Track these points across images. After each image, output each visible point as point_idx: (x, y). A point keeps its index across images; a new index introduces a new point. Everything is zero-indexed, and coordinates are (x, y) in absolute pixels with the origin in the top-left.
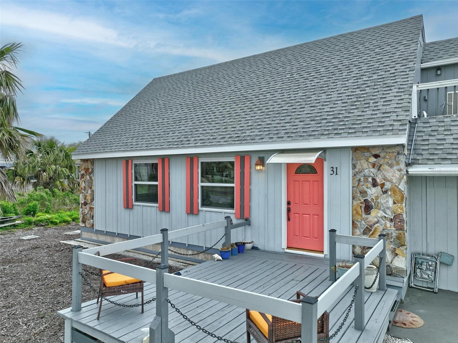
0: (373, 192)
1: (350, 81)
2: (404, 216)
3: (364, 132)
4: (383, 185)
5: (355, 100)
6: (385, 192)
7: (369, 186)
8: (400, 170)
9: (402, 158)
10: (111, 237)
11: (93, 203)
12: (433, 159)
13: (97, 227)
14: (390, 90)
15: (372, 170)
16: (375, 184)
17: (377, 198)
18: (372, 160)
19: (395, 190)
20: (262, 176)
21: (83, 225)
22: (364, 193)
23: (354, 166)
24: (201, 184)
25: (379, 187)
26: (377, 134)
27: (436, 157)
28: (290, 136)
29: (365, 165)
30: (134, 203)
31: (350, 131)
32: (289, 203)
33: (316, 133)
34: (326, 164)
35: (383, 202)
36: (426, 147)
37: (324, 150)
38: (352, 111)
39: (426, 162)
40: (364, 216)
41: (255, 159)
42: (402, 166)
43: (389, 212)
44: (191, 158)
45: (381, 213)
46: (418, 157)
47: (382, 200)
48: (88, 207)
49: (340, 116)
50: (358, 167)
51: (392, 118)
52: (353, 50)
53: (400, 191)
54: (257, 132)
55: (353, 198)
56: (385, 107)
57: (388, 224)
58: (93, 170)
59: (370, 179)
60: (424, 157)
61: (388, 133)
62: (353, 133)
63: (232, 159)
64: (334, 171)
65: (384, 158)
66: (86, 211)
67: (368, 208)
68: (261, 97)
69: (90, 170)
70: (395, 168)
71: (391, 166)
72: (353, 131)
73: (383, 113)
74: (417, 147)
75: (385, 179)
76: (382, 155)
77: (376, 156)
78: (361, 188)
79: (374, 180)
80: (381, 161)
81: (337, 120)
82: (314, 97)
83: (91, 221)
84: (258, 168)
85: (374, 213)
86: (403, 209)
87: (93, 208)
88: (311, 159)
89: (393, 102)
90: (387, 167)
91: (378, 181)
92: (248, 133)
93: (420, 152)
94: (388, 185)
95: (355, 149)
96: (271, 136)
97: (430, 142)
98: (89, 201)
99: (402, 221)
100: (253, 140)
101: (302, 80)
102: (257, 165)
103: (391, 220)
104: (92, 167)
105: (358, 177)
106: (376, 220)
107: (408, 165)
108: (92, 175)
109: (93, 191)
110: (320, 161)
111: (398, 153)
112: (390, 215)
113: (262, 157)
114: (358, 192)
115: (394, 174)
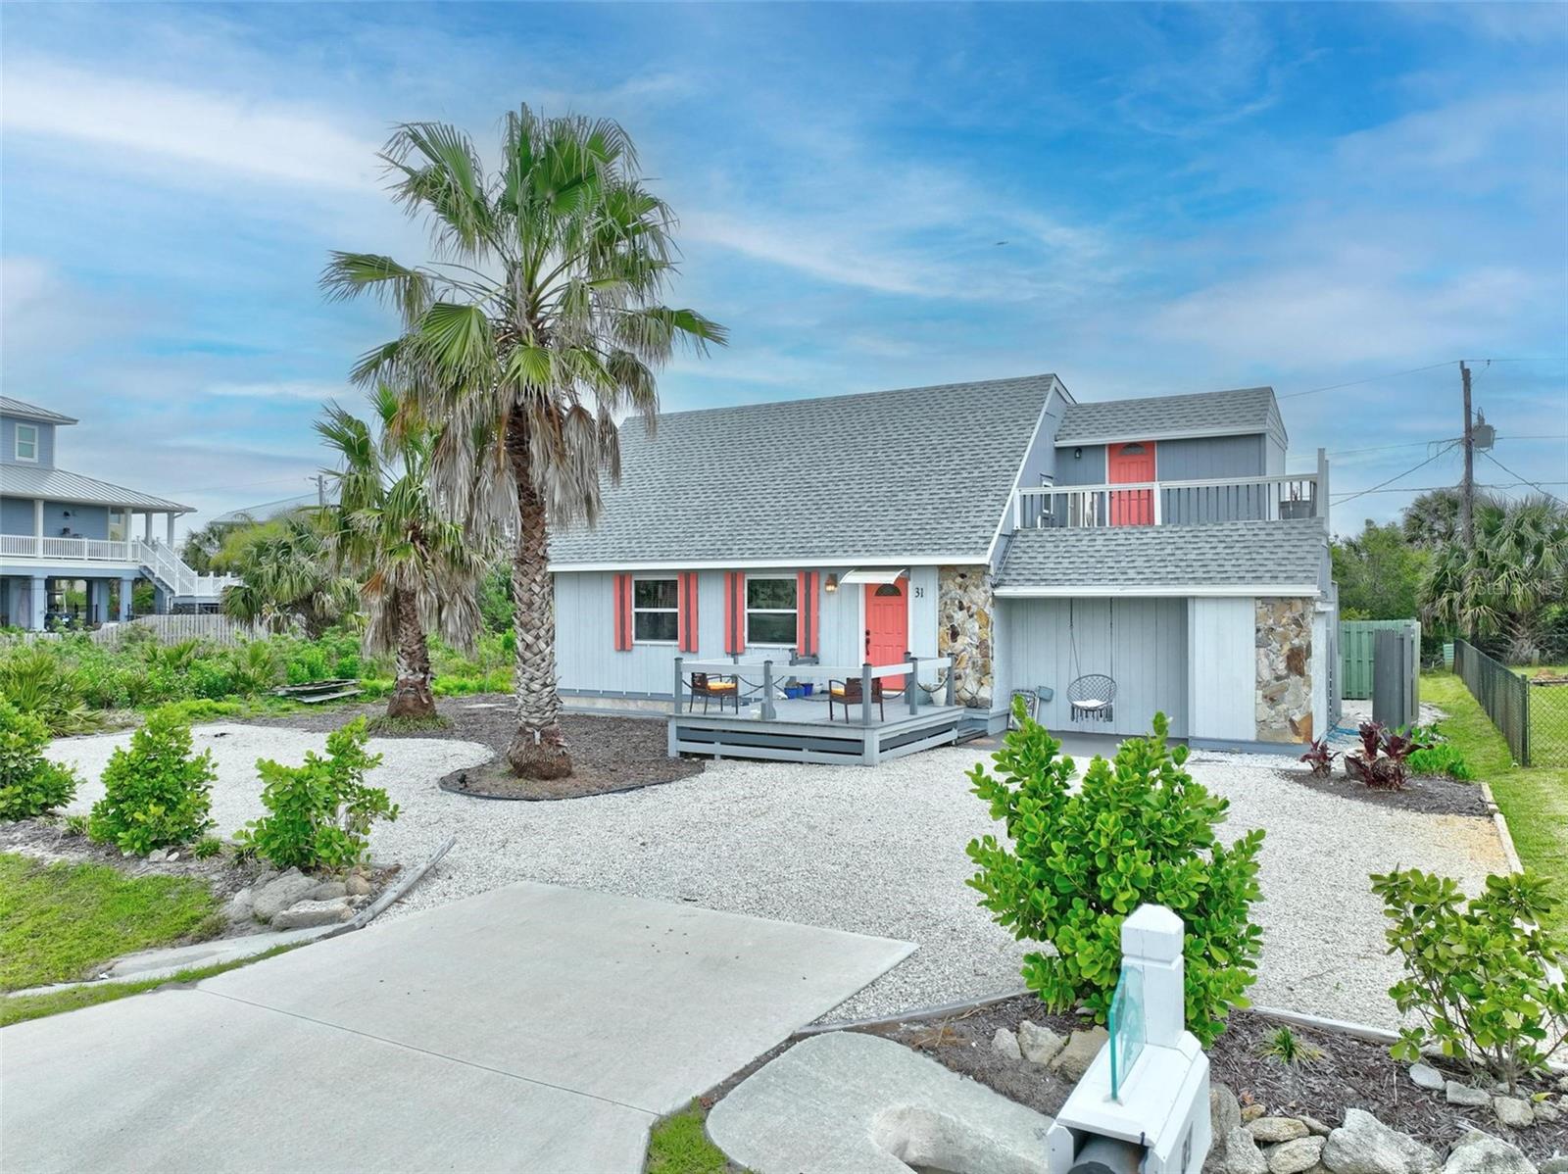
0: (959, 617)
1: (948, 476)
2: (990, 642)
3: (947, 550)
4: (969, 608)
5: (947, 505)
6: (971, 616)
7: (956, 609)
8: (985, 592)
9: (987, 579)
10: (589, 699)
12: (1019, 580)
14: (987, 496)
15: (959, 591)
16: (961, 608)
17: (964, 623)
18: (959, 580)
19: (981, 614)
20: (834, 599)
22: (950, 618)
23: (941, 587)
24: (747, 611)
25: (966, 611)
26: (961, 552)
27: (1022, 577)
28: (869, 551)
29: (952, 586)
30: (634, 642)
31: (935, 547)
32: (867, 633)
33: (898, 548)
34: (910, 584)
36: (1016, 566)
37: (908, 568)
38: (941, 521)
39: (1011, 582)
40: (951, 644)
41: (824, 579)
42: (988, 587)
43: (975, 638)
44: (733, 575)
45: (967, 640)
46: (1006, 578)
47: (968, 626)
49: (928, 527)
50: (945, 587)
51: (979, 534)
52: (960, 423)
53: (986, 614)
54: (827, 542)
55: (940, 624)
57: (975, 651)
59: (957, 602)
60: (1012, 577)
61: (971, 552)
62: (938, 549)
63: (793, 576)
64: (919, 593)
65: (971, 578)
67: (954, 635)
68: (831, 486)
70: (981, 589)
71: (977, 587)
73: (972, 527)
74: (1009, 566)
75: (971, 602)
76: (968, 575)
77: (963, 576)
78: (947, 612)
79: (960, 602)
80: (968, 582)
81: (923, 532)
82: (901, 496)
84: (830, 588)
85: (960, 639)
86: (986, 634)
88: (890, 578)
89: (985, 513)
90: (972, 588)
91: (965, 604)
92: (815, 542)
93: (1009, 571)
94: (974, 608)
95: (943, 569)
96: (846, 548)
97: (1022, 560)
99: (987, 647)
100: (822, 553)
101: (888, 465)
102: (827, 584)
103: (977, 647)
105: (945, 599)
106: (962, 648)
107: (995, 586)
110: (903, 581)
111: (984, 574)
112: (976, 642)
113: (834, 575)
114: (945, 617)
115: (979, 597)
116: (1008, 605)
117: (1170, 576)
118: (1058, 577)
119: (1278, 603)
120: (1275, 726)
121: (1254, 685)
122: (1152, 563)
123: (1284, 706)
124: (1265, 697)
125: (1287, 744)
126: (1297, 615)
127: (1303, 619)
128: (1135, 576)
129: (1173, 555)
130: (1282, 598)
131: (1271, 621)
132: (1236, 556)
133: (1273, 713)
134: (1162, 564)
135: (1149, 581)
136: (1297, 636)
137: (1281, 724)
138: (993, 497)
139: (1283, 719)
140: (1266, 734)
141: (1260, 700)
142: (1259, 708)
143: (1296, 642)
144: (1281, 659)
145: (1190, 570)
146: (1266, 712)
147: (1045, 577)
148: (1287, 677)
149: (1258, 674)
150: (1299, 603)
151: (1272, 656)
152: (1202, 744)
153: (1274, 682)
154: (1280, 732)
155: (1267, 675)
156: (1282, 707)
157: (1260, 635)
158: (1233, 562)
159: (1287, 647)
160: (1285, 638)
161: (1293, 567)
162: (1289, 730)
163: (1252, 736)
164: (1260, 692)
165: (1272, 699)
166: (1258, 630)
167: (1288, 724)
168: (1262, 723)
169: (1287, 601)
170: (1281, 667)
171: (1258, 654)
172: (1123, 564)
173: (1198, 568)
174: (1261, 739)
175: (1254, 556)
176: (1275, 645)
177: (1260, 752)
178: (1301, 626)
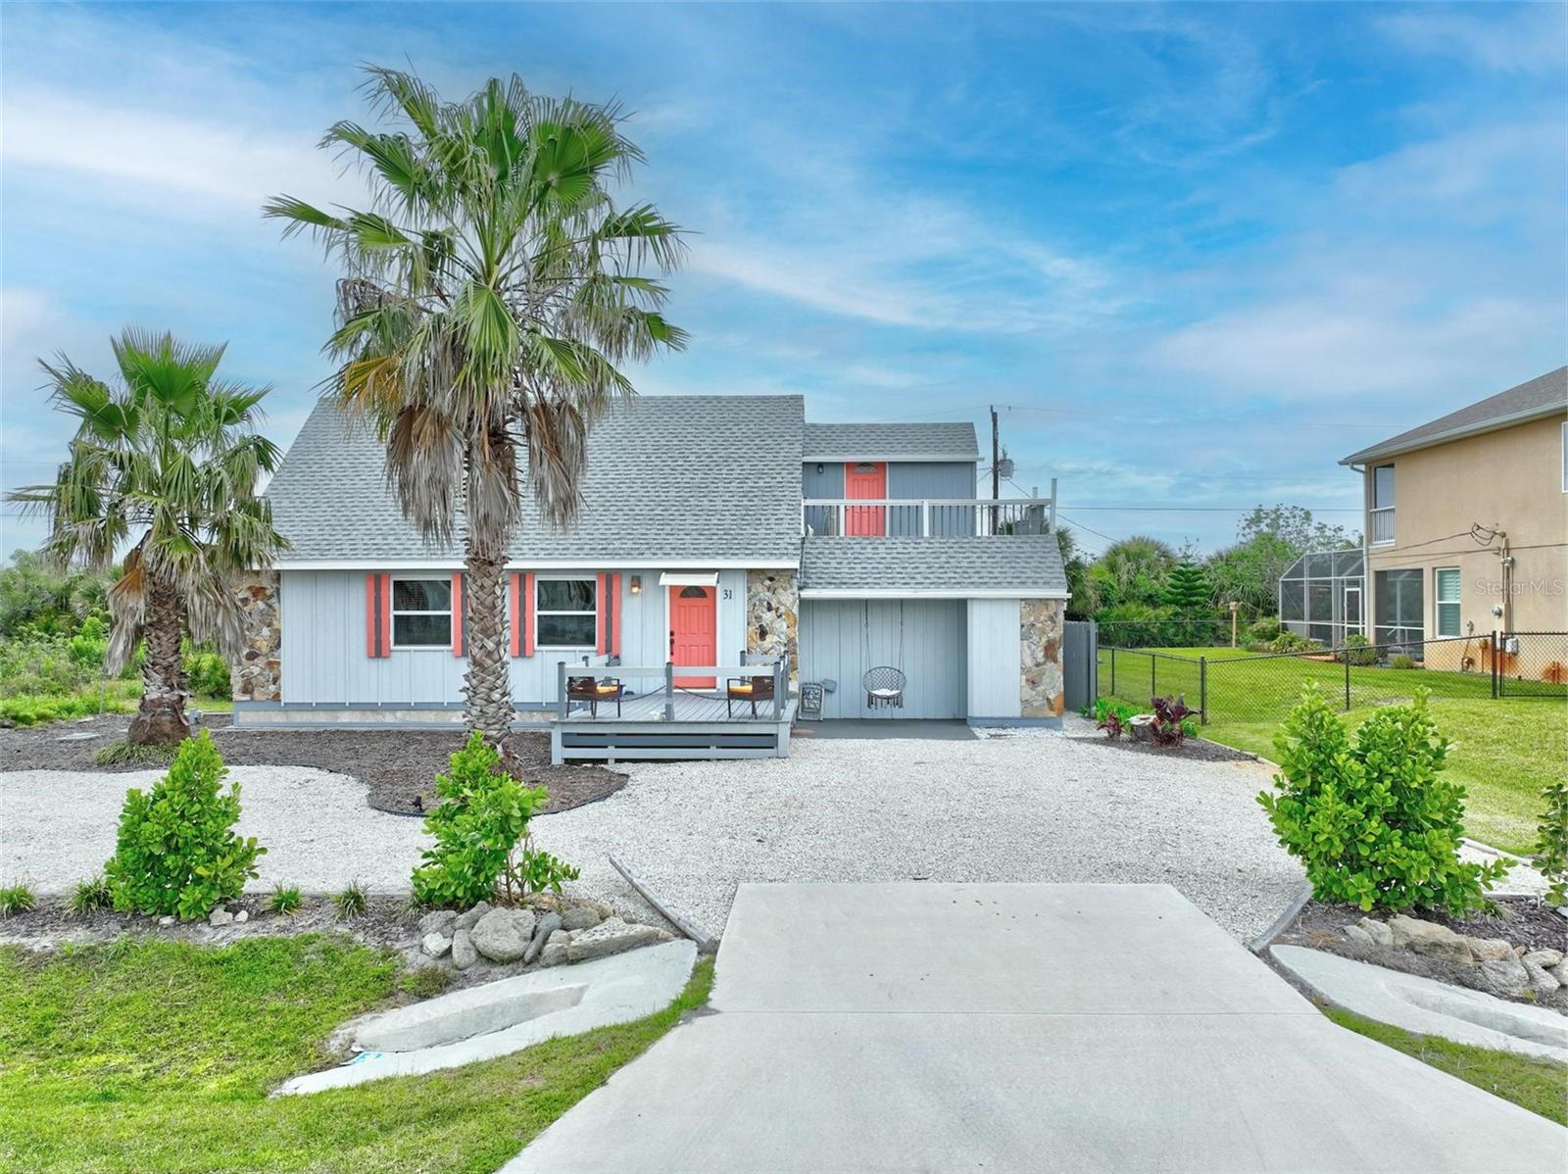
0: (768, 617)
2: (797, 640)
3: (762, 555)
4: (777, 609)
5: (745, 512)
6: (779, 617)
7: (765, 610)
8: (793, 594)
9: (795, 582)
10: (329, 713)
11: (276, 654)
12: (821, 584)
14: (780, 505)
15: (767, 593)
16: (770, 609)
17: (772, 622)
18: (768, 583)
19: (789, 613)
20: (637, 601)
21: (247, 697)
22: (758, 618)
23: (749, 590)
24: (537, 613)
25: (774, 612)
26: (774, 557)
27: (823, 581)
28: (681, 552)
29: (760, 589)
30: (393, 647)
31: (747, 552)
32: (672, 634)
33: (709, 551)
34: (718, 586)
35: (777, 626)
36: (814, 571)
37: (720, 572)
38: (744, 527)
39: (814, 586)
40: (759, 642)
41: (627, 581)
42: (795, 590)
43: (783, 636)
44: (524, 576)
45: (776, 639)
46: (809, 581)
48: (261, 662)
49: (732, 532)
50: (753, 590)
51: (785, 540)
53: (793, 615)
54: (630, 545)
55: (748, 624)
56: (777, 527)
58: (278, 590)
59: (765, 603)
60: (814, 581)
61: (785, 557)
62: (749, 554)
63: (592, 578)
65: (779, 581)
66: (256, 670)
67: (763, 634)
69: (268, 592)
70: (789, 591)
71: (785, 589)
72: (750, 552)
73: (777, 534)
74: (807, 571)
75: (780, 603)
76: (777, 578)
77: (771, 579)
78: (756, 613)
79: (769, 603)
80: (776, 584)
81: (729, 537)
82: (692, 501)
83: (272, 688)
84: (633, 590)
85: (769, 638)
86: (795, 633)
87: (279, 663)
89: (784, 521)
90: (781, 590)
91: (773, 605)
92: (617, 544)
93: (809, 575)
94: (782, 609)
95: (750, 571)
96: (653, 551)
97: (818, 565)
98: (265, 650)
99: (795, 645)
100: (629, 555)
101: (667, 470)
102: (631, 586)
103: (785, 645)
104: (275, 586)
105: (754, 601)
106: (770, 646)
107: (800, 589)
108: (274, 600)
109: (278, 631)
111: (792, 577)
112: (784, 640)
113: (636, 577)
114: (753, 617)
115: (788, 599)
116: (810, 607)
117: (953, 581)
118: (856, 581)
119: (1037, 604)
120: (1035, 704)
121: (1019, 671)
122: (933, 570)
123: (1042, 687)
124: (1027, 680)
125: (1046, 718)
126: (1052, 613)
127: (1056, 617)
128: (922, 580)
129: (949, 562)
130: (1041, 600)
131: (1032, 619)
132: (1000, 564)
133: (1034, 693)
134: (942, 570)
135: (937, 585)
136: (1052, 631)
137: (1039, 702)
138: (787, 507)
139: (1041, 698)
140: (1029, 712)
141: (1024, 683)
142: (1024, 689)
143: (1051, 635)
144: (1040, 649)
145: (966, 576)
146: (1029, 693)
147: (844, 581)
148: (1044, 663)
149: (1023, 662)
150: (1053, 603)
151: (1033, 647)
152: (978, 722)
153: (1036, 669)
154: (1039, 708)
155: (1029, 662)
156: (1041, 688)
157: (1024, 629)
158: (999, 569)
159: (1044, 639)
160: (1043, 632)
161: (1047, 575)
162: (1047, 707)
163: (1018, 714)
164: (1024, 677)
165: (1033, 682)
166: (1022, 626)
167: (1045, 701)
168: (1025, 702)
169: (1045, 601)
170: (1040, 655)
171: (1022, 646)
172: (909, 570)
173: (972, 575)
174: (1025, 715)
175: (1014, 565)
176: (1035, 638)
177: (1024, 726)
178: (1054, 622)
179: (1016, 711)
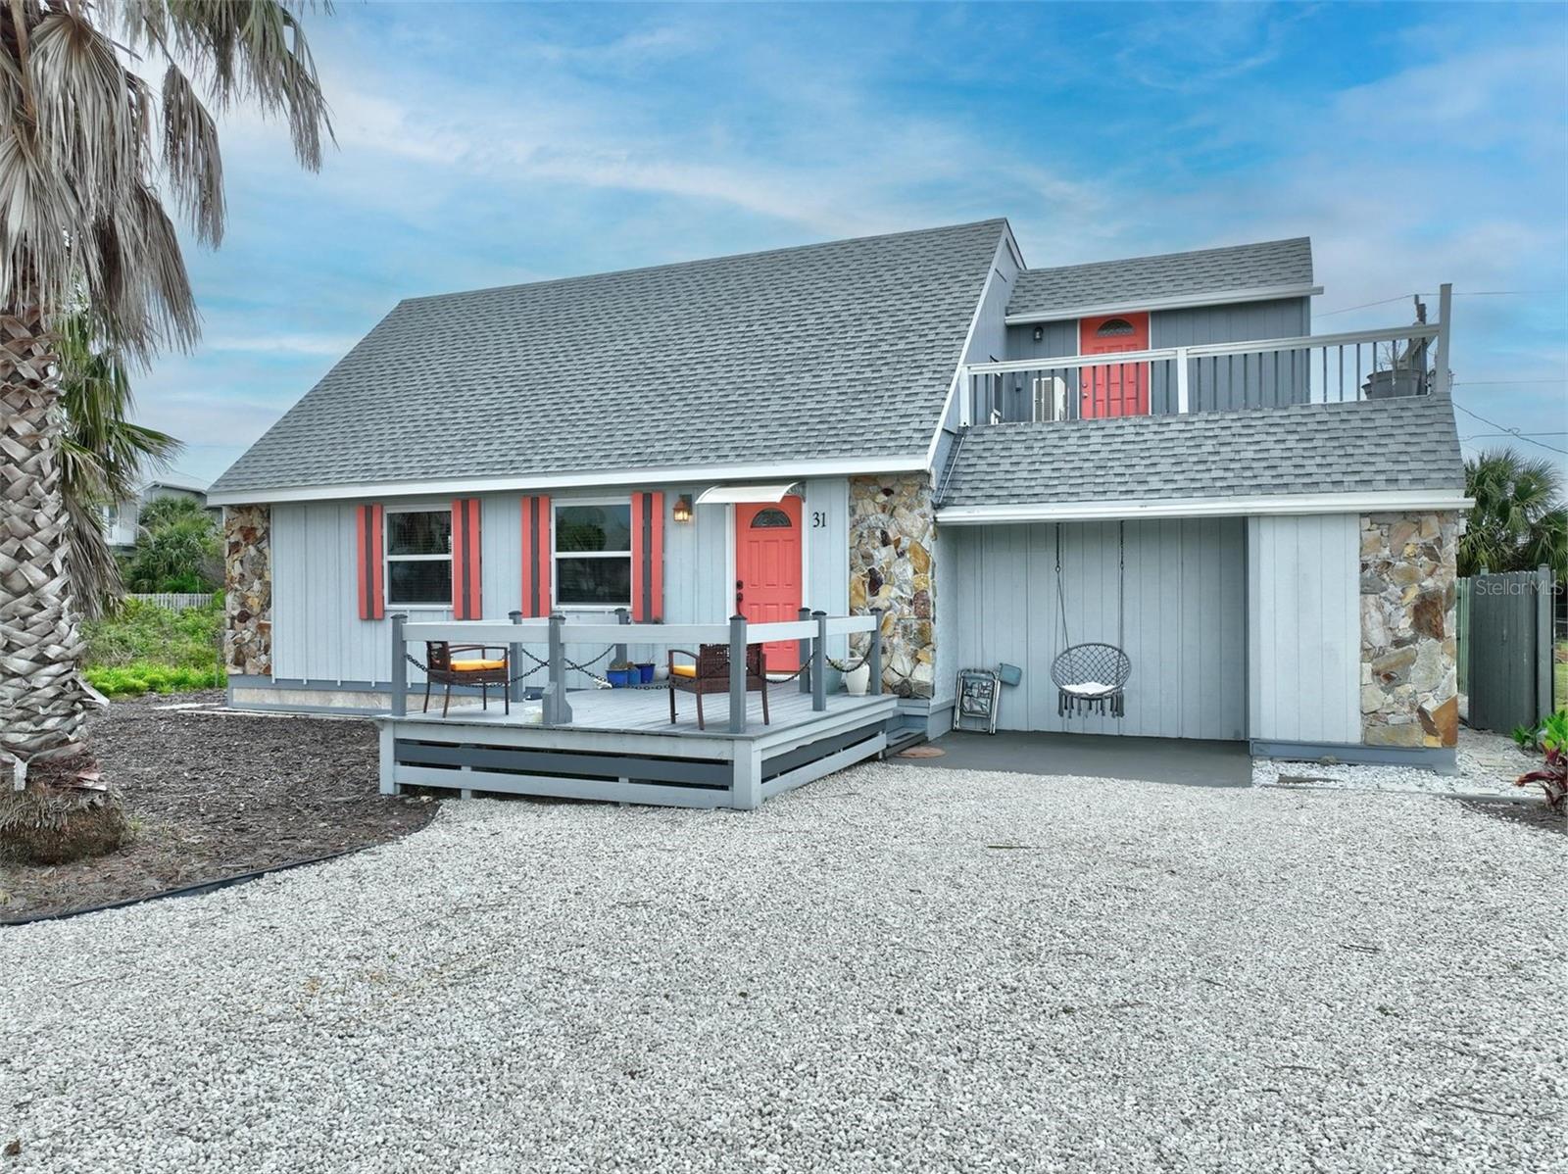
0: (882, 555)
1: (857, 351)
2: (930, 594)
3: (866, 449)
4: (897, 542)
5: (861, 388)
6: (901, 555)
7: (877, 544)
8: (924, 516)
9: (928, 497)
10: (322, 694)
11: (267, 614)
12: (974, 498)
13: (278, 673)
14: (921, 373)
15: (881, 516)
16: (885, 542)
17: (889, 565)
18: (882, 498)
19: (917, 550)
20: (686, 534)
21: (239, 671)
22: (868, 557)
23: (853, 511)
24: (555, 555)
25: (892, 546)
26: (887, 452)
27: (979, 493)
28: (742, 455)
29: (870, 509)
30: (388, 606)
31: (845, 447)
32: (739, 585)
33: (787, 449)
34: (805, 506)
35: (897, 571)
36: (969, 478)
37: (802, 481)
38: (852, 411)
39: (963, 501)
40: (869, 598)
41: (672, 501)
42: (927, 508)
43: (907, 589)
44: (534, 499)
45: (895, 592)
46: (955, 494)
47: (896, 569)
48: (251, 624)
49: (832, 419)
50: (858, 512)
51: (912, 426)
52: (874, 282)
53: (925, 551)
54: (676, 446)
55: (852, 569)
56: (905, 406)
57: (906, 609)
58: (267, 531)
59: (878, 533)
60: (964, 493)
61: (903, 452)
62: (848, 449)
63: (623, 500)
64: (820, 520)
65: (900, 494)
66: (248, 635)
67: (875, 584)
68: (684, 371)
69: (259, 533)
70: (917, 511)
71: (910, 508)
72: (849, 446)
73: (901, 416)
74: (958, 477)
75: (901, 531)
76: (896, 490)
77: (888, 492)
78: (863, 548)
79: (884, 533)
80: (896, 500)
81: (826, 426)
82: (789, 379)
83: (263, 658)
84: (680, 516)
85: (884, 591)
86: (925, 581)
87: (269, 627)
88: (775, 495)
89: (920, 397)
90: (903, 511)
91: (891, 535)
92: (658, 447)
93: (958, 485)
94: (905, 543)
95: (857, 481)
96: (704, 454)
97: (978, 468)
98: (256, 609)
99: (926, 602)
100: (669, 462)
101: (769, 340)
102: (677, 510)
103: (911, 603)
104: (265, 525)
105: (859, 528)
106: (887, 604)
107: (937, 507)
108: (264, 544)
109: (268, 584)
110: (794, 501)
111: (921, 488)
112: (909, 594)
113: (686, 495)
114: (860, 557)
115: (914, 523)
116: (957, 537)
117: (1219, 484)
118: (1037, 490)
119: (1398, 523)
120: (1393, 720)
121: (1358, 654)
122: (1185, 467)
123: (1409, 688)
124: (1376, 673)
125: (1415, 749)
126: (1430, 540)
127: (1441, 547)
128: (1160, 486)
129: (1218, 453)
130: (1405, 514)
131: (1386, 552)
132: (1320, 451)
133: (1390, 698)
134: (1202, 467)
135: (1186, 492)
136: (1431, 574)
137: (1403, 716)
138: (930, 375)
139: (1406, 709)
140: (1379, 734)
141: (1367, 678)
142: (1368, 691)
143: (1429, 583)
144: (1403, 611)
145: (1249, 473)
146: (1379, 699)
147: (1016, 491)
148: (1414, 640)
149: (1365, 637)
150: (1434, 521)
151: (1388, 608)
152: (1273, 750)
153: (1392, 650)
154: (1404, 728)
155: (1379, 637)
156: (1406, 689)
157: (1368, 573)
158: (1319, 460)
159: (1413, 593)
160: (1411, 577)
161: (1420, 465)
162: (1418, 727)
163: (1354, 737)
164: (1368, 667)
165: (1388, 677)
166: (1364, 567)
167: (1415, 716)
168: (1371, 716)
169: (1414, 517)
170: (1404, 625)
171: (1364, 605)
172: (1138, 469)
173: (1261, 472)
174: (1370, 741)
175: (1350, 450)
176: (1394, 590)
177: (1369, 763)
178: (1438, 559)
179: (1352, 732)
